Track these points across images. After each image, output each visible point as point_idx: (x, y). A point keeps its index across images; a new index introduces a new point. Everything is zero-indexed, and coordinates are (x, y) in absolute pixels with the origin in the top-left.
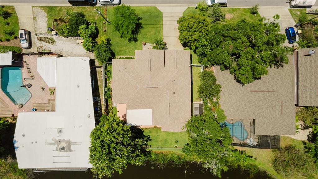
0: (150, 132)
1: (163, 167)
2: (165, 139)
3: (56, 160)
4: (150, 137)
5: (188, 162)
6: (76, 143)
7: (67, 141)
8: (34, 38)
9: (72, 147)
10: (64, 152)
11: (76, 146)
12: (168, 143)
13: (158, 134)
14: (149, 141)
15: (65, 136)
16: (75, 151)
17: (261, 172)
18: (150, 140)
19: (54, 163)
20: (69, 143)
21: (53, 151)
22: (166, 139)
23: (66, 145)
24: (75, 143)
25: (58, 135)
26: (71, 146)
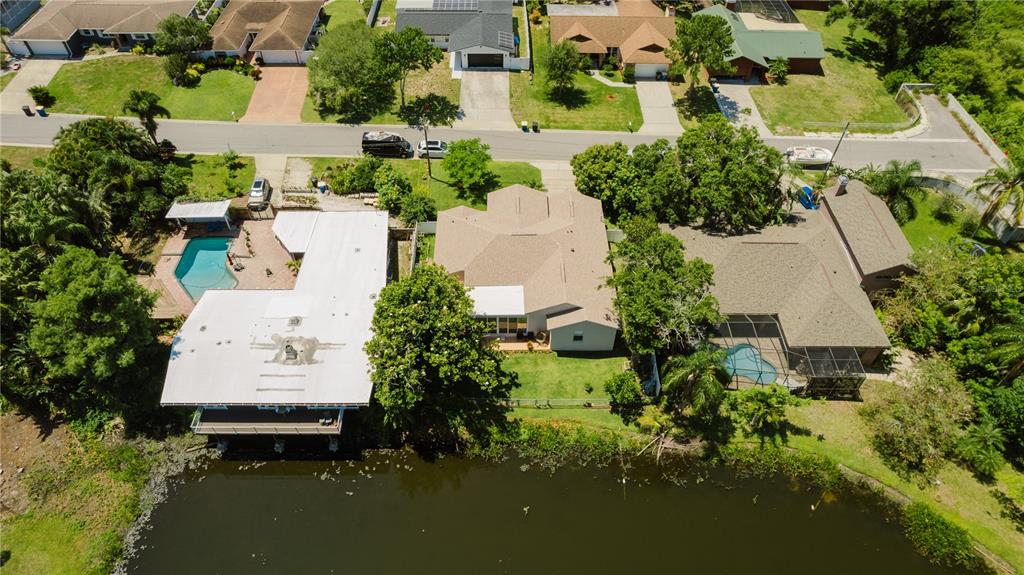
0: (518, 362)
1: (555, 466)
2: (557, 382)
3: (266, 383)
4: (516, 377)
5: (627, 453)
6: (330, 344)
7: (308, 340)
8: (278, 196)
9: (317, 355)
10: (295, 364)
11: (328, 351)
12: (566, 392)
13: (539, 369)
14: (514, 388)
15: (303, 332)
16: (322, 362)
17: (852, 483)
18: (518, 386)
19: (260, 392)
20: (313, 345)
21: (266, 362)
22: (560, 382)
23: (303, 349)
24: (327, 346)
25: (290, 328)
26: (315, 351)
